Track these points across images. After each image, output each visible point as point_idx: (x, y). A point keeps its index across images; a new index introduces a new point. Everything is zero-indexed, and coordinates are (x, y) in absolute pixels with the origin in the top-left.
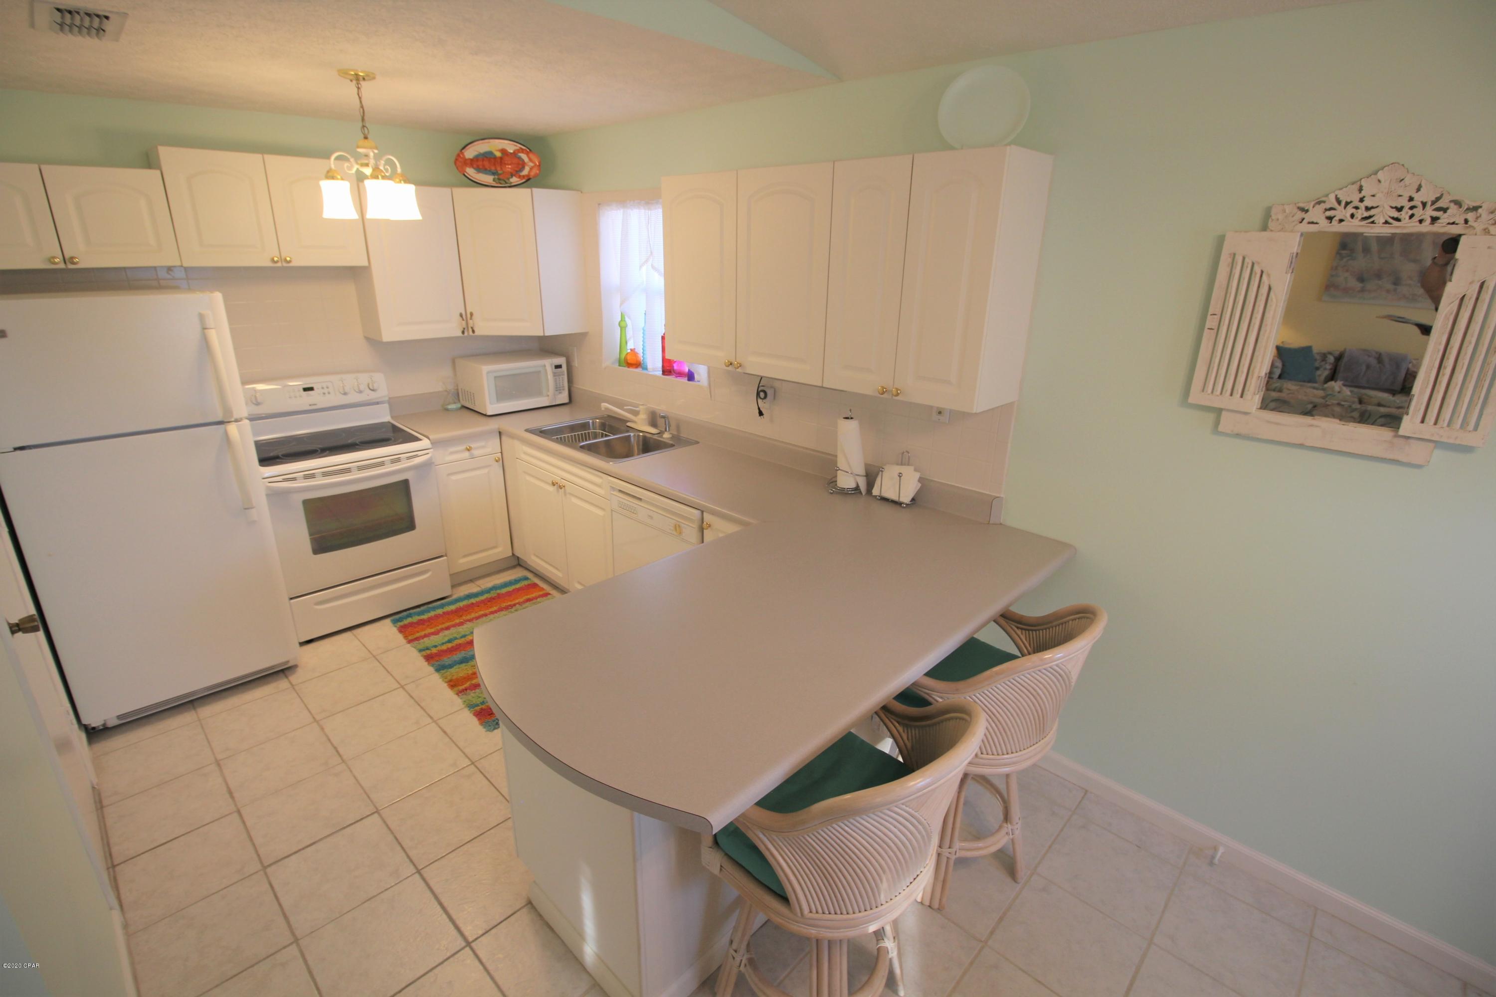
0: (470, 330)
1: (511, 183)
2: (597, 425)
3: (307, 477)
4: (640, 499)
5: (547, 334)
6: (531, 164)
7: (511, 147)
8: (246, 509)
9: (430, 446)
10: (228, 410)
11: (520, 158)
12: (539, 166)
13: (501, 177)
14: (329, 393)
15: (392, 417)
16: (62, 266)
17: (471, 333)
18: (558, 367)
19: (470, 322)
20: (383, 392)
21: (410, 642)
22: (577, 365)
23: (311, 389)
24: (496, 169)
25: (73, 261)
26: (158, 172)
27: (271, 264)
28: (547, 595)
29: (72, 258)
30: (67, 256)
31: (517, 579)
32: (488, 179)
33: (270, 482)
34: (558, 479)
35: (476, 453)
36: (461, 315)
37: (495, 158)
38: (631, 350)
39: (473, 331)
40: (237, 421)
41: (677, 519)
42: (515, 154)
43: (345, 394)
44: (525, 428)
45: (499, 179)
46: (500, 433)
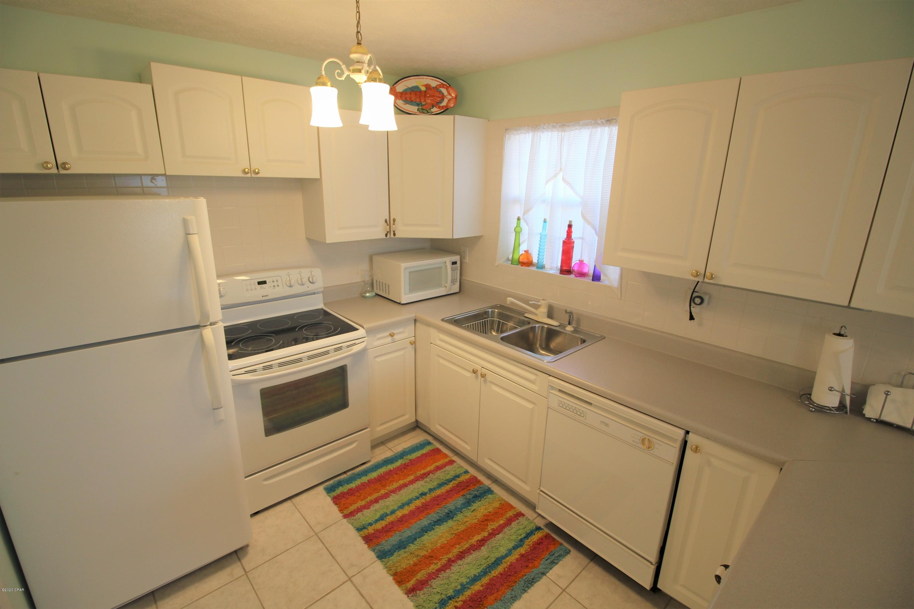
0: (392, 233)
1: (432, 112)
2: (496, 314)
3: (265, 368)
4: (590, 404)
5: (454, 238)
6: (450, 97)
7: (434, 83)
8: (214, 409)
9: (365, 335)
10: (205, 315)
11: (441, 92)
12: (456, 98)
13: (423, 107)
14: (278, 286)
15: (325, 304)
16: (54, 171)
17: (392, 236)
18: (454, 263)
19: (393, 228)
20: (319, 285)
21: (345, 516)
22: (468, 262)
23: (264, 282)
24: (420, 101)
25: (65, 167)
26: (150, 86)
27: (241, 175)
28: (452, 462)
29: (64, 164)
30: (59, 162)
31: (422, 443)
32: (414, 109)
33: (233, 375)
34: (478, 367)
35: (396, 337)
36: (386, 221)
37: (421, 92)
38: (525, 251)
39: (394, 234)
40: (211, 324)
41: (646, 433)
42: (436, 88)
43: (291, 286)
44: (441, 319)
45: (422, 109)
46: (415, 320)
